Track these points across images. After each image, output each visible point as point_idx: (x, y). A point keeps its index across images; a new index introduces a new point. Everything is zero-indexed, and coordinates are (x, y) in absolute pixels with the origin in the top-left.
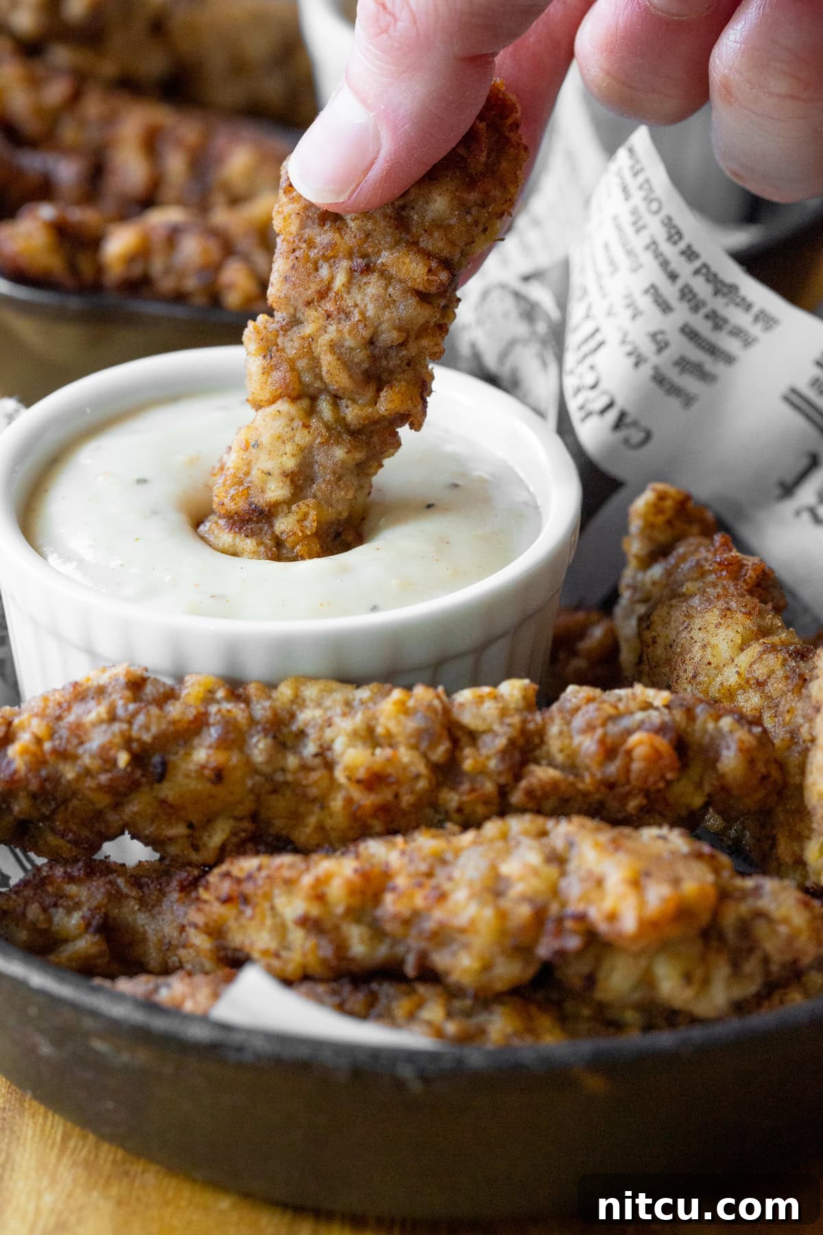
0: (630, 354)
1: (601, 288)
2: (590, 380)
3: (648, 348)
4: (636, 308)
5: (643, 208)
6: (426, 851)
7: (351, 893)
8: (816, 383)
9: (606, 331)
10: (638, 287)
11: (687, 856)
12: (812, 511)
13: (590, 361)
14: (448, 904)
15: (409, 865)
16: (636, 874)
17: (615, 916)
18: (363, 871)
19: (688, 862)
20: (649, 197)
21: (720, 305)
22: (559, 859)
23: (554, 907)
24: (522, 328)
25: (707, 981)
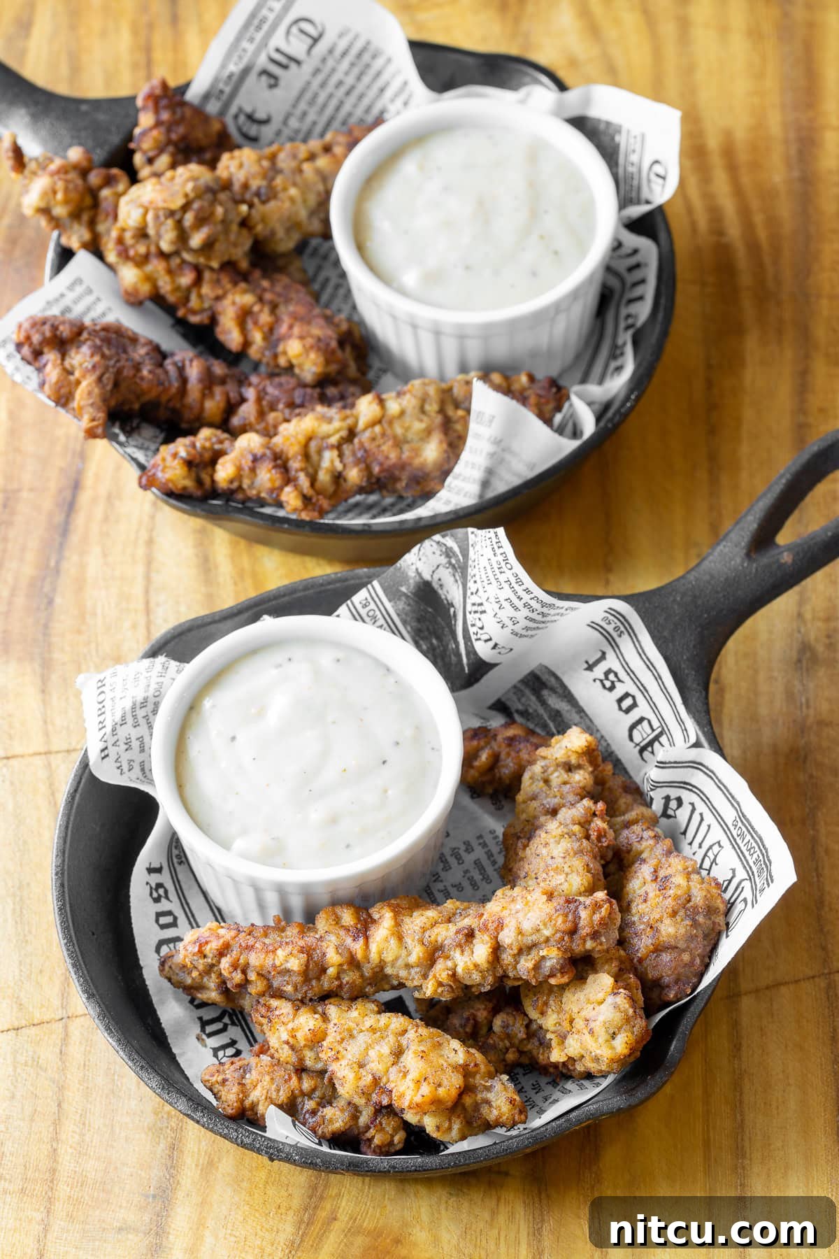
0: (500, 622)
1: (483, 586)
2: (479, 624)
3: (508, 622)
4: (501, 605)
5: (503, 564)
6: (346, 1027)
7: (306, 1040)
8: (605, 619)
9: (486, 607)
10: (502, 597)
11: (456, 1068)
12: (601, 681)
13: (478, 615)
14: (338, 1064)
15: (334, 1034)
16: (421, 1077)
17: (402, 1096)
18: (313, 1030)
19: (453, 1072)
20: (506, 560)
21: (545, 610)
22: (398, 1053)
23: (384, 1080)
24: (443, 560)
25: (450, 1129)
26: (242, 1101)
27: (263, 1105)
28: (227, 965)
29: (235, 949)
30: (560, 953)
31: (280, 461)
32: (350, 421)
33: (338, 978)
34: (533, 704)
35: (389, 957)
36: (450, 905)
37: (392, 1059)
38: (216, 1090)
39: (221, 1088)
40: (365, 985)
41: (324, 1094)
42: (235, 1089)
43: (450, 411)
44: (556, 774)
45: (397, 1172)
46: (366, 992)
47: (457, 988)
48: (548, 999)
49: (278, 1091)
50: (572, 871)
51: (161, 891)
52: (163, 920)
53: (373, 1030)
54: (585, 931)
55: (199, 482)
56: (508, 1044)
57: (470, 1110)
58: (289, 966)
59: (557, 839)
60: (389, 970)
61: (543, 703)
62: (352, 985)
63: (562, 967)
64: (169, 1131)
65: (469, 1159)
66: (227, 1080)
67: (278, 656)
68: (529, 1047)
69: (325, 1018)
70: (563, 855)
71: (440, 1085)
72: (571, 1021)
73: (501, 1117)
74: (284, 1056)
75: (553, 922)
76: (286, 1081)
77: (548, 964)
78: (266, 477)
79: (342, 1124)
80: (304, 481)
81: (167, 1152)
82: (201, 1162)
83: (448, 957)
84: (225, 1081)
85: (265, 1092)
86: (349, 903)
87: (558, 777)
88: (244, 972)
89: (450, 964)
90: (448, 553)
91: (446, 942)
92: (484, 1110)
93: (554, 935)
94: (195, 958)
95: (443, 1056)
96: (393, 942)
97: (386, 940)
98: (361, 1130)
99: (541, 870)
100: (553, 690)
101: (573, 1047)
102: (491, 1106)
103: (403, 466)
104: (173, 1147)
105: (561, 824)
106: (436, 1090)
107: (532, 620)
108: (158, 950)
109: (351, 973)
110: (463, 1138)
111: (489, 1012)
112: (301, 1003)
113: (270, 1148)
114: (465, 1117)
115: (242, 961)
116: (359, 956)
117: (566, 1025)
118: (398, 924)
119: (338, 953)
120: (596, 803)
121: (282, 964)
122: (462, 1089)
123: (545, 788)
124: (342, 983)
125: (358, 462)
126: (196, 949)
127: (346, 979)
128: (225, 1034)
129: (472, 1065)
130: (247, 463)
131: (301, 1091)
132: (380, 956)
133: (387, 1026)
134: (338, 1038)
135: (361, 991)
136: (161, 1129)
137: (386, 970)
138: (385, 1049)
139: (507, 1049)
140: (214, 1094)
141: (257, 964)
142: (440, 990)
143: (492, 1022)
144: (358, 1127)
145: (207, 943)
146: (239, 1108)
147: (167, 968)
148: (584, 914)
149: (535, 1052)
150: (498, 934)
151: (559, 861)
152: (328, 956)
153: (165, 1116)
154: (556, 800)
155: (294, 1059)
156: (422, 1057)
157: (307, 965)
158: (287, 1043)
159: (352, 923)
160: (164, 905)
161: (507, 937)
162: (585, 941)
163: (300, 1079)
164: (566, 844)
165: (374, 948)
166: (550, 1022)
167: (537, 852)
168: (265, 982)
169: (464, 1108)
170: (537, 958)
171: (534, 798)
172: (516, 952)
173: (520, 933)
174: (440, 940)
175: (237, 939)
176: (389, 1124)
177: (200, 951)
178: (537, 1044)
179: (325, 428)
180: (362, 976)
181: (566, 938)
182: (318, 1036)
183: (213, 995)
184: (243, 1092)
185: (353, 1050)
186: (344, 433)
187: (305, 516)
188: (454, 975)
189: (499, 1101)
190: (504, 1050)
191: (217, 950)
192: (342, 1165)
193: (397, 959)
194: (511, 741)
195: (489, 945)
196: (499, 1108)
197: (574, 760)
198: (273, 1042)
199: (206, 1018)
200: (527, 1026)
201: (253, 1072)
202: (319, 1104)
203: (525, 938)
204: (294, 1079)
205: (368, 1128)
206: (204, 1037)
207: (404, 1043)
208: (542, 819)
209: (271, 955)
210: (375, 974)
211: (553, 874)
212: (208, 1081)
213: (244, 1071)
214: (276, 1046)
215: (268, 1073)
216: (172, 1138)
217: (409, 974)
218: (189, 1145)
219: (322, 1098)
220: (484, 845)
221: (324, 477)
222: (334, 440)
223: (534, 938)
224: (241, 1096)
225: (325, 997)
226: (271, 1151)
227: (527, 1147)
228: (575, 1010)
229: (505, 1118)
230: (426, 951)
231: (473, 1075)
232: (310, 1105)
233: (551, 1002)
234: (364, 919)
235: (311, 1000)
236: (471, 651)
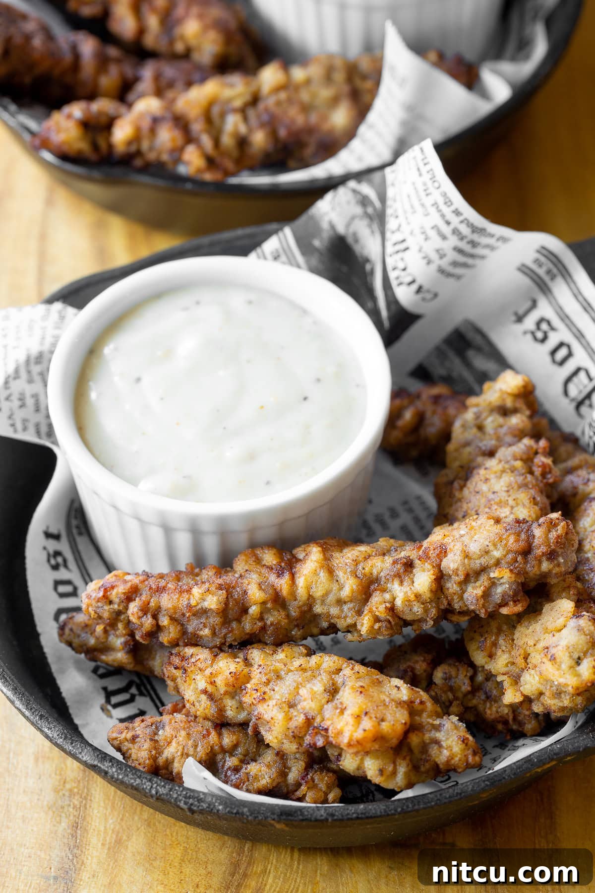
0: (424, 258)
1: (407, 218)
2: (401, 265)
3: (434, 256)
4: (426, 235)
5: (429, 183)
6: (272, 668)
7: (227, 685)
8: (536, 261)
9: (410, 242)
10: (428, 225)
11: (400, 704)
12: (533, 333)
13: (400, 255)
14: (265, 706)
15: (259, 676)
16: (361, 711)
17: (340, 733)
18: (235, 673)
19: (397, 707)
20: (433, 179)
21: (476, 237)
22: (333, 691)
23: (318, 720)
24: (358, 210)
25: (394, 773)
26: (155, 759)
27: (179, 762)
28: (136, 610)
29: (144, 593)
30: (513, 576)
31: (181, 123)
32: (253, 88)
33: (261, 618)
34: (456, 366)
35: (318, 592)
36: (383, 542)
37: (326, 696)
38: (124, 749)
39: (131, 745)
40: (292, 627)
41: (247, 750)
42: (147, 745)
43: (358, 83)
44: (490, 419)
45: (336, 820)
46: (293, 636)
47: (396, 624)
48: (497, 639)
49: (196, 746)
50: (517, 504)
51: (60, 560)
52: (62, 589)
53: (302, 669)
54: (540, 550)
55: (95, 147)
56: (451, 696)
57: (416, 751)
58: (206, 604)
59: (498, 474)
60: (318, 609)
61: (468, 364)
62: (277, 626)
63: (515, 594)
64: (71, 810)
65: (418, 805)
66: (137, 737)
67: (186, 299)
68: (475, 702)
69: (247, 662)
70: (506, 489)
71: (383, 720)
72: (526, 658)
73: (452, 758)
74: (201, 709)
75: (504, 542)
76: (204, 737)
77: (500, 590)
78: (166, 136)
79: (268, 780)
80: (207, 141)
81: (69, 831)
82: (108, 839)
83: (384, 590)
84: (134, 739)
85: (180, 748)
86: (271, 545)
87: (493, 422)
88: (155, 617)
89: (387, 596)
90: (364, 201)
91: (382, 574)
92: (434, 750)
93: (505, 556)
94: (100, 604)
95: (384, 692)
96: (323, 575)
97: (315, 573)
98: (290, 788)
99: (482, 506)
100: (479, 349)
101: (530, 683)
102: (440, 746)
103: (310, 130)
104: (75, 826)
105: (500, 461)
106: (379, 724)
107: (460, 251)
108: (56, 618)
109: (276, 613)
110: (410, 786)
111: (428, 664)
112: (220, 648)
113: (189, 798)
114: (411, 760)
115: (152, 604)
116: (285, 591)
117: (520, 661)
118: (327, 559)
119: (260, 588)
120: (537, 441)
121: (198, 604)
122: (408, 726)
123: (479, 434)
124: (265, 624)
125: (262, 125)
126: (101, 594)
127: (270, 619)
128: (132, 704)
129: (418, 701)
130: (146, 124)
131: (222, 747)
132: (309, 592)
133: (318, 667)
134: (264, 679)
135: (287, 636)
136: (62, 807)
137: (314, 609)
138: (318, 687)
139: (451, 703)
140: (123, 754)
141: (170, 606)
142: (377, 626)
143: (432, 675)
144: (287, 785)
145: (113, 587)
146: (152, 766)
147: (67, 631)
148: (538, 532)
149: (481, 707)
150: (441, 561)
151: (503, 495)
152: (250, 592)
153: (67, 794)
154: (493, 442)
155: (212, 710)
156: (361, 692)
157: (226, 604)
158: (205, 692)
159: (274, 562)
160: (63, 574)
161: (452, 562)
162: (540, 562)
163: (220, 735)
164: (507, 479)
165: (301, 582)
166: (500, 664)
167: (477, 490)
168: (179, 628)
169: (410, 750)
170: (486, 584)
171: (467, 444)
172: (462, 578)
173: (467, 556)
174: (375, 572)
175: (146, 583)
176: (322, 780)
177: (105, 596)
178: (483, 697)
179: (227, 93)
180: (288, 616)
181: (519, 558)
182: (241, 680)
183: (120, 656)
184: (155, 748)
185: (282, 690)
186: (247, 98)
187: (208, 177)
188: (392, 609)
189: (451, 739)
190: (447, 704)
191: (124, 593)
192: (273, 814)
193: (327, 594)
194: (436, 399)
195: (432, 572)
196: (449, 748)
197: (509, 403)
198: (189, 694)
199: (111, 688)
200: (472, 678)
201: (167, 728)
202: (242, 761)
203: (472, 561)
204: (213, 734)
205: (298, 785)
206: (109, 707)
207: (339, 679)
208: (480, 459)
209: (185, 595)
210: (303, 614)
211: (496, 507)
212: (116, 739)
213: (157, 728)
214: (192, 699)
215: (184, 729)
216: (75, 816)
217: (342, 611)
218: (93, 823)
219: (245, 756)
220: (410, 510)
221: (227, 140)
222: (238, 103)
223: (483, 561)
224: (154, 752)
225: (247, 642)
226: (191, 801)
227: (483, 790)
228: (531, 643)
229: (457, 759)
230: (361, 584)
231: (420, 713)
232: (231, 762)
233: (501, 642)
234: (288, 560)
235: (231, 646)
236: (392, 300)
